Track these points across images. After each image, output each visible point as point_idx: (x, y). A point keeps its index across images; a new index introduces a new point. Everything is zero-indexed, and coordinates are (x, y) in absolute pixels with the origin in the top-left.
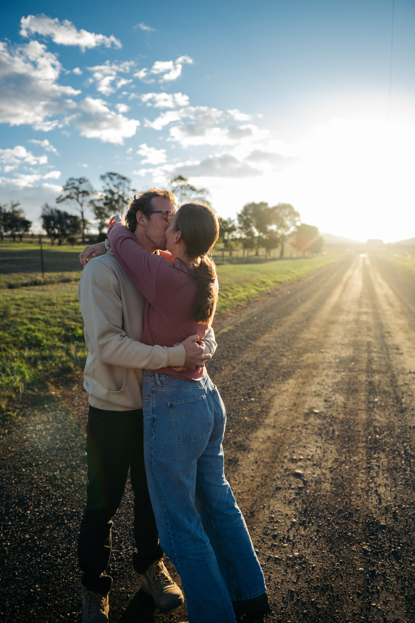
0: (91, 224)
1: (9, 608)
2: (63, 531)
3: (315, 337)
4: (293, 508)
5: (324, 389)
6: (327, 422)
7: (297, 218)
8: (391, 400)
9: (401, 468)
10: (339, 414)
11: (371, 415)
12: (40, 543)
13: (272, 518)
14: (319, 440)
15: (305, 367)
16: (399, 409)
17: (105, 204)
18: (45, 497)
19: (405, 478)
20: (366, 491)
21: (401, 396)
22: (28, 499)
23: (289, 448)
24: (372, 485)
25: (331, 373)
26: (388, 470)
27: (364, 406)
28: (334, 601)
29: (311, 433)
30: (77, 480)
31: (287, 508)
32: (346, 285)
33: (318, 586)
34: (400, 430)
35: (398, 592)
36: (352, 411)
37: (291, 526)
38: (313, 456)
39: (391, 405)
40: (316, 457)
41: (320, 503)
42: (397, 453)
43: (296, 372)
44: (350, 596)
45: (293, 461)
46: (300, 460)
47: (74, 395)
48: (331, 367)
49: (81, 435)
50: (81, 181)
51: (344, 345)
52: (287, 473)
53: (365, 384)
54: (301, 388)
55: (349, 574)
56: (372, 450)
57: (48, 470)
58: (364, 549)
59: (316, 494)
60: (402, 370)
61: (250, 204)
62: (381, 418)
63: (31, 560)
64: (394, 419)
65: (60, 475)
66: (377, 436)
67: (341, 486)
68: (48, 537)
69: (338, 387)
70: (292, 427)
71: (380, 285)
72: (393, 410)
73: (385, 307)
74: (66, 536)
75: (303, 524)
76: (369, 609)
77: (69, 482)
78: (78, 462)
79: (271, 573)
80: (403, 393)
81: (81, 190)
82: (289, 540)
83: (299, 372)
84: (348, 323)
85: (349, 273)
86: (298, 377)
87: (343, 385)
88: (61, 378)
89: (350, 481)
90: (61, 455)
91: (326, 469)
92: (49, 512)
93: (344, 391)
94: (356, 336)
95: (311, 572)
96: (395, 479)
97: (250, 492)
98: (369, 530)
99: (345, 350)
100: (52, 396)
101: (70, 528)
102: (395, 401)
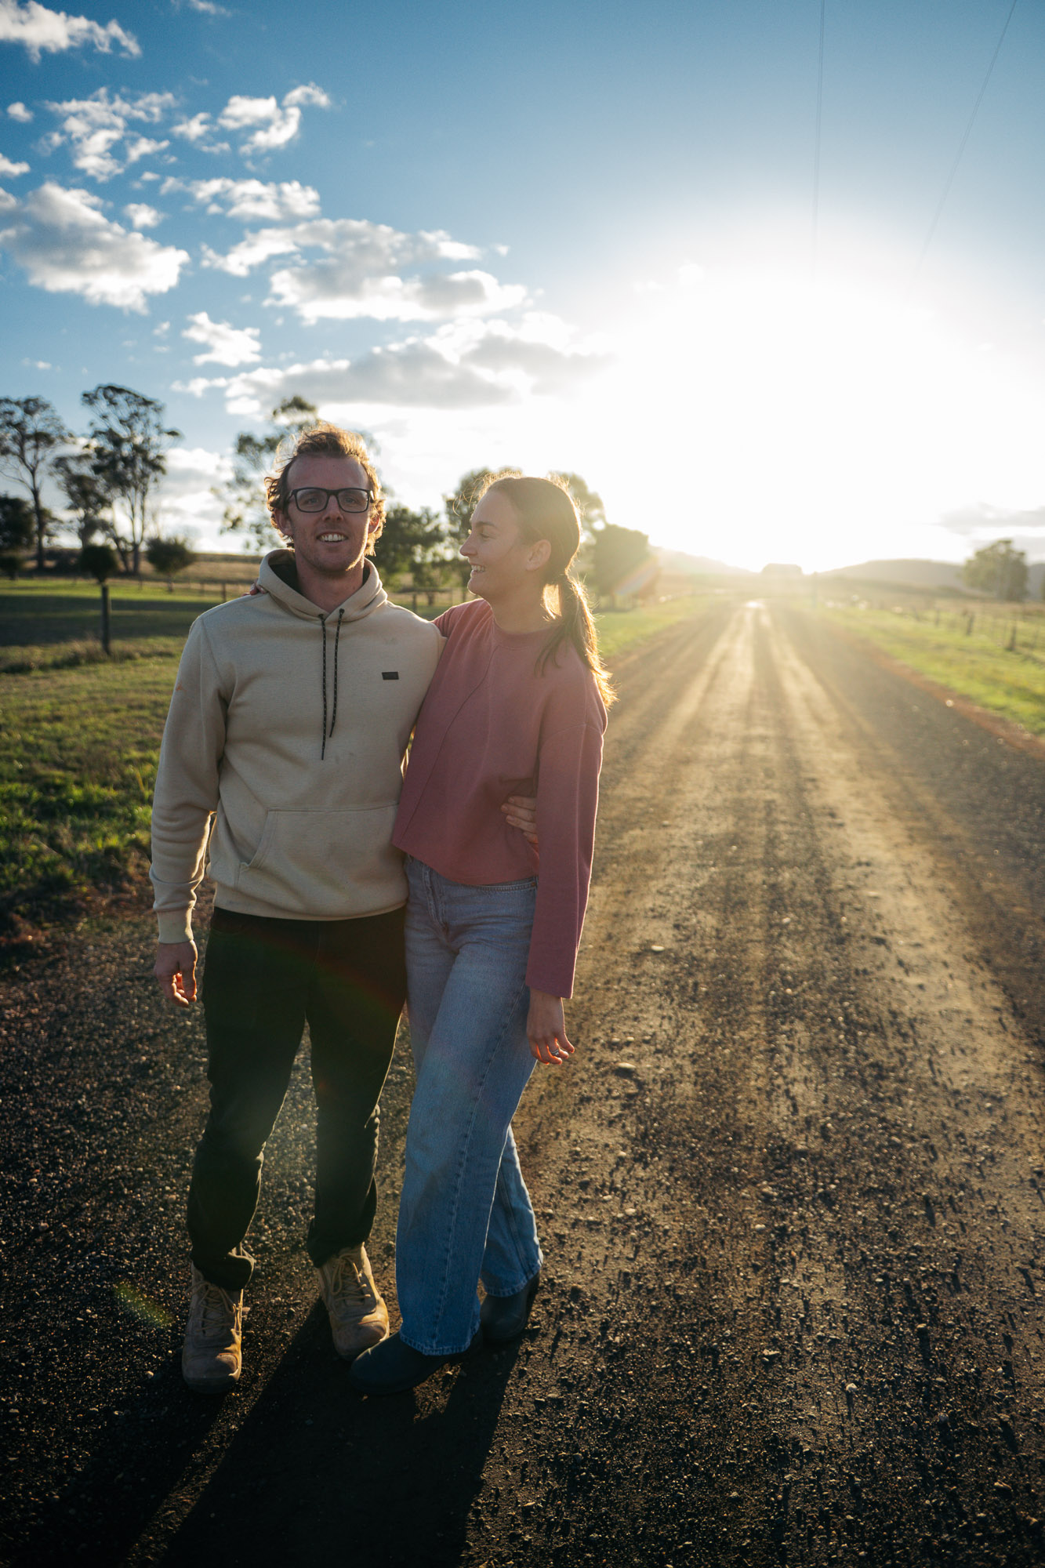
0: (61, 522)
1: (36, 1353)
2: (124, 1209)
3: (648, 794)
4: (619, 1132)
5: (673, 903)
6: (682, 968)
7: (595, 512)
8: (818, 920)
9: (837, 1047)
10: (707, 951)
11: (774, 950)
12: (75, 1235)
13: (577, 1153)
14: (666, 1004)
15: (628, 858)
16: (834, 937)
17: (97, 469)
18: (67, 1148)
19: (845, 1066)
20: (767, 1092)
21: (838, 911)
22: (27, 1155)
23: (603, 1023)
24: (780, 1081)
25: (686, 869)
26: (811, 1052)
27: (759, 934)
28: (708, 1283)
29: (648, 991)
30: (134, 1112)
31: (606, 1133)
32: (715, 675)
33: (676, 1261)
34: (835, 978)
35: (830, 1258)
36: (735, 945)
37: (617, 1164)
38: (654, 1034)
39: (816, 930)
40: (662, 1036)
41: (674, 1119)
42: (829, 1020)
43: (609, 871)
44: (739, 1271)
45: (612, 1046)
46: (628, 1044)
47: (82, 942)
48: (686, 858)
49: (123, 1023)
50: (31, 406)
51: (714, 809)
52: (602, 1069)
53: (762, 890)
54: (622, 903)
55: (736, 1237)
56: (777, 1017)
57: (59, 1097)
58: (764, 1194)
59: (665, 1105)
60: (841, 859)
61: (476, 473)
62: (795, 956)
63: (63, 1266)
64: (824, 957)
65: (90, 1106)
66: (789, 991)
67: (716, 1086)
68: (91, 1223)
69: (704, 899)
70: (608, 982)
71: (796, 675)
72: (822, 939)
73: (804, 722)
74: (132, 1218)
75: (640, 1158)
76: (776, 1290)
77: (116, 1117)
78: (129, 1076)
79: (582, 1247)
80: (843, 905)
81: (30, 431)
82: (613, 1189)
83: (616, 870)
84: (722, 760)
85: (721, 646)
86: (613, 881)
87: (715, 893)
88: (45, 904)
89: (733, 1076)
90: (83, 1066)
91: (684, 1057)
92: (83, 1177)
93: (717, 905)
94: (740, 789)
95: (662, 1240)
96: (824, 1069)
97: (526, 1109)
98: (775, 1160)
99: (715, 821)
100: (28, 944)
101: (139, 1202)
102: (827, 921)
